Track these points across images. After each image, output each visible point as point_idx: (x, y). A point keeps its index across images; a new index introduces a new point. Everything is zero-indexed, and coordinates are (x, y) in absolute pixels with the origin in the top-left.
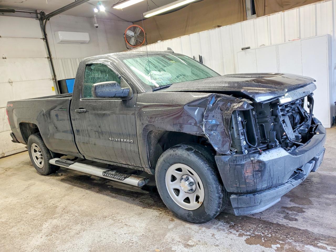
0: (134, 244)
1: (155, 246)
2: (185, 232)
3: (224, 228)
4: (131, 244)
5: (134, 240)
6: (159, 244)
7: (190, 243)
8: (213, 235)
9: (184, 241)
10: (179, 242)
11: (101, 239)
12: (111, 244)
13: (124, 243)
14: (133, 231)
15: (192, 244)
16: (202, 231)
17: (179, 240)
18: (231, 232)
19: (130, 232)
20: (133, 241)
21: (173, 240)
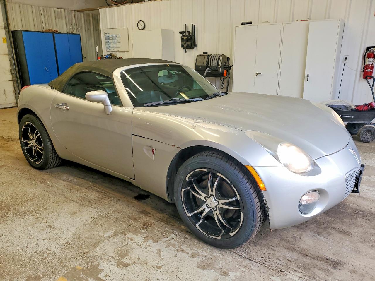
0: (51, 255)
1: (78, 260)
2: (124, 244)
3: (176, 243)
4: (46, 255)
5: (53, 249)
6: (84, 258)
7: (126, 260)
8: (159, 252)
9: (118, 257)
10: (112, 257)
11: (8, 245)
12: (19, 252)
13: (38, 252)
14: (56, 237)
15: (128, 262)
16: (146, 245)
17: (112, 255)
18: (183, 251)
19: (52, 237)
20: (50, 250)
21: (105, 253)
